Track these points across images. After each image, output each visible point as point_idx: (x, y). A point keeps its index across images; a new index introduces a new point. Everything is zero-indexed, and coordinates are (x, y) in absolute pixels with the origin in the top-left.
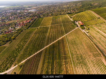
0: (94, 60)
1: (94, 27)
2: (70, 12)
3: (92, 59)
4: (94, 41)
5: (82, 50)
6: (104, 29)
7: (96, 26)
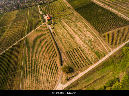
0: (48, 63)
2: (43, 2)
3: (46, 63)
4: (56, 39)
5: (39, 53)
6: (70, 21)
7: (64, 18)
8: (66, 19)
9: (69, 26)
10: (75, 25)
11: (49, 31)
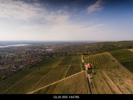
1: (103, 72)
2: (87, 53)
6: (114, 75)
7: (106, 70)
8: (109, 72)
9: (112, 80)
10: (121, 81)
11: (87, 80)
